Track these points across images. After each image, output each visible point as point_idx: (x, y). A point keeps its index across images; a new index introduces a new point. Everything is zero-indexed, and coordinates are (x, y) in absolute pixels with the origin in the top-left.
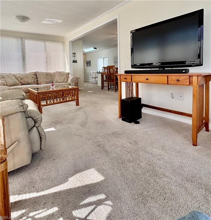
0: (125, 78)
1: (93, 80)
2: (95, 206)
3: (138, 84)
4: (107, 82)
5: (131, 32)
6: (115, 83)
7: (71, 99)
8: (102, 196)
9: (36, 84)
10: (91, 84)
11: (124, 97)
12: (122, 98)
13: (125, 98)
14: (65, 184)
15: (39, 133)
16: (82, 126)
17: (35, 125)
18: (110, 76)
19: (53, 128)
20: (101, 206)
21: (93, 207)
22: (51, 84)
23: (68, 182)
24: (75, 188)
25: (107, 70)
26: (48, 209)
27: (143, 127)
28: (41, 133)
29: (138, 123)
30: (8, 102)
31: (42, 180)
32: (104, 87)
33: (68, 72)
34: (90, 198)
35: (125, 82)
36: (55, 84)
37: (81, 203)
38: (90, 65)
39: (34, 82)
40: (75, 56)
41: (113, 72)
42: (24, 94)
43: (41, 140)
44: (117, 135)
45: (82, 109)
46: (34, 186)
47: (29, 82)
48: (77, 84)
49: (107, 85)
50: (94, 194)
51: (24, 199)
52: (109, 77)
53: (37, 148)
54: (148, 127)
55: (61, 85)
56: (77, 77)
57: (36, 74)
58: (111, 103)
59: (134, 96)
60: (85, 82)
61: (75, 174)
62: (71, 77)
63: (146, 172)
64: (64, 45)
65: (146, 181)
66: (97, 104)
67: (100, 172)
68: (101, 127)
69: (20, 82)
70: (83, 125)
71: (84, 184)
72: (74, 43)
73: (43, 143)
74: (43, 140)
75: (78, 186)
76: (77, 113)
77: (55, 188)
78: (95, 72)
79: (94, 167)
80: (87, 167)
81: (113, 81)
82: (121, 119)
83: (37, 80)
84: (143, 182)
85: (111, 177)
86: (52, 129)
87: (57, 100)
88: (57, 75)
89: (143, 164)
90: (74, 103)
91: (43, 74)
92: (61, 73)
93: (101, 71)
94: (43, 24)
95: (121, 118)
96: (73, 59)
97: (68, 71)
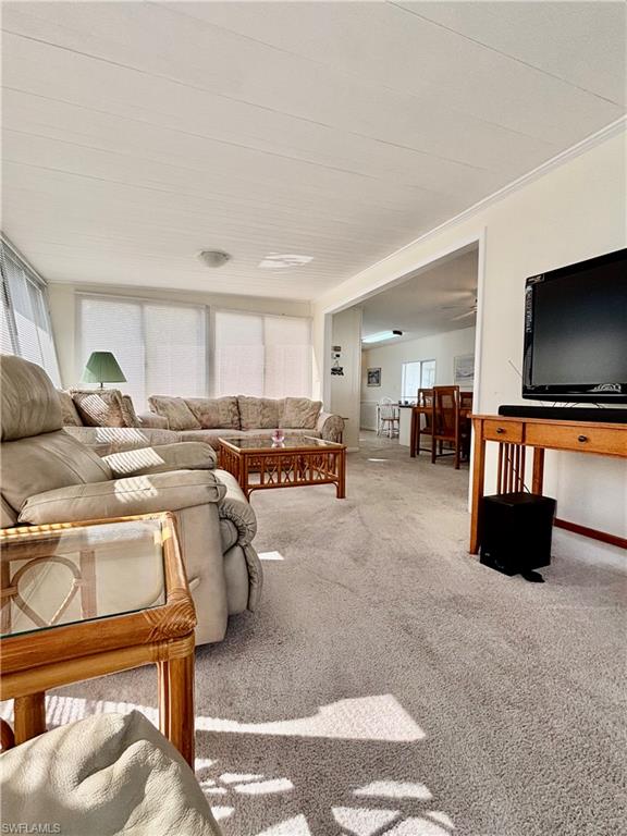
0: (502, 431)
1: (386, 427)
2: (397, 812)
3: (542, 451)
4: (430, 436)
5: (528, 283)
6: (456, 440)
7: (323, 477)
8: (420, 792)
9: (236, 429)
10: (376, 439)
11: (490, 490)
12: (486, 494)
13: (495, 493)
14: (312, 720)
15: (247, 564)
16: (356, 560)
17: (238, 540)
18: (441, 417)
19: (276, 552)
20: (417, 819)
21: (392, 815)
22: (274, 431)
23: (317, 718)
24: (336, 740)
25: (431, 398)
26: (267, 779)
27: (553, 596)
28: (251, 564)
29: (538, 579)
30: (183, 475)
31: (252, 691)
32: (419, 449)
33: (318, 400)
34: (384, 783)
35: (498, 444)
36: (284, 431)
37: (357, 792)
38: (378, 381)
39: (232, 422)
40: (338, 356)
41: (451, 406)
42: (214, 454)
43: (250, 585)
44: (466, 609)
45: (355, 511)
46: (231, 704)
47: (221, 422)
48: (339, 436)
49: (431, 443)
50: (396, 776)
51: (209, 729)
52: (438, 422)
53: (239, 603)
54: (575, 599)
55: (297, 435)
56: (343, 416)
57: (236, 403)
58: (444, 503)
59: (525, 490)
60: (361, 429)
61: (336, 700)
62: (324, 417)
63: (573, 757)
64: (310, 326)
65: (572, 785)
66: (398, 502)
67: (411, 712)
68: (413, 573)
69: (201, 422)
70: (359, 557)
71: (363, 737)
72: (338, 318)
73: (254, 592)
74: (255, 586)
75: (345, 736)
76: (341, 520)
77: (285, 723)
78: (393, 402)
79: (392, 692)
80: (369, 688)
81: (450, 432)
82: (478, 557)
83: (240, 419)
84: (560, 785)
85: (446, 739)
86: (274, 556)
87: (288, 477)
88: (288, 408)
89: (560, 726)
90: (331, 489)
91: (253, 402)
92: (298, 401)
93: (413, 401)
94: (264, 269)
95: (476, 553)
96: (332, 365)
97: (316, 397)
